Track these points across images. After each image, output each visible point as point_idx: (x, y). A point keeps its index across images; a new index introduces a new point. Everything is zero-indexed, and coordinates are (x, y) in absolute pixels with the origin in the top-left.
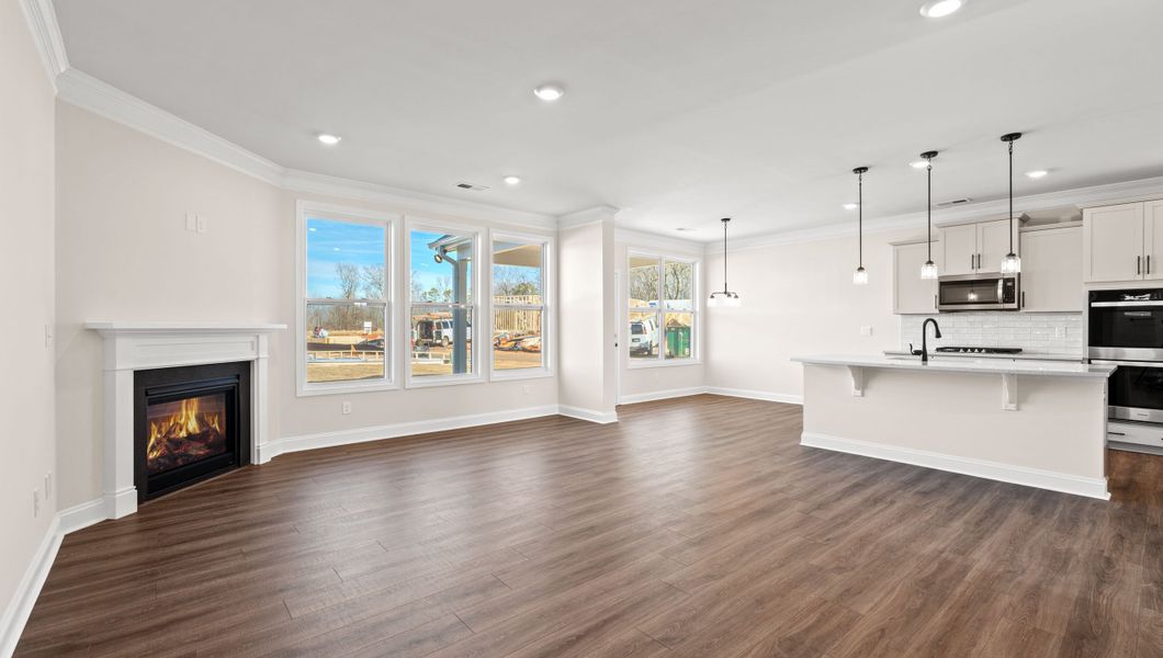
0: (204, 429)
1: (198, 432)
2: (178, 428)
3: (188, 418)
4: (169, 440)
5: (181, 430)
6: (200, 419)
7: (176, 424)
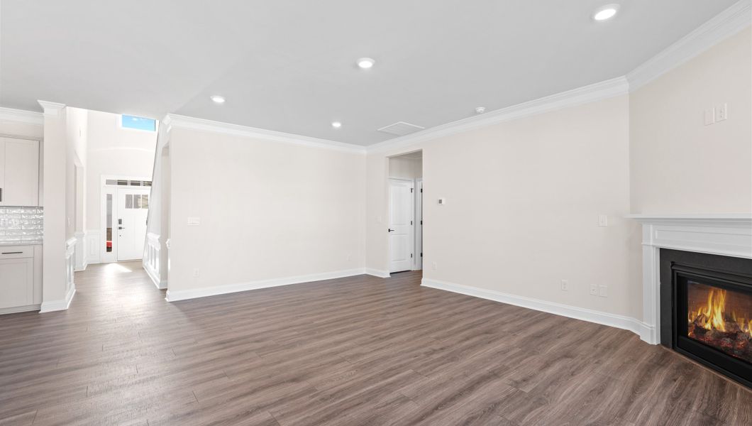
0: (732, 330)
1: (724, 330)
2: (704, 320)
3: (713, 313)
4: (696, 327)
5: (706, 322)
6: (727, 317)
7: (702, 315)
